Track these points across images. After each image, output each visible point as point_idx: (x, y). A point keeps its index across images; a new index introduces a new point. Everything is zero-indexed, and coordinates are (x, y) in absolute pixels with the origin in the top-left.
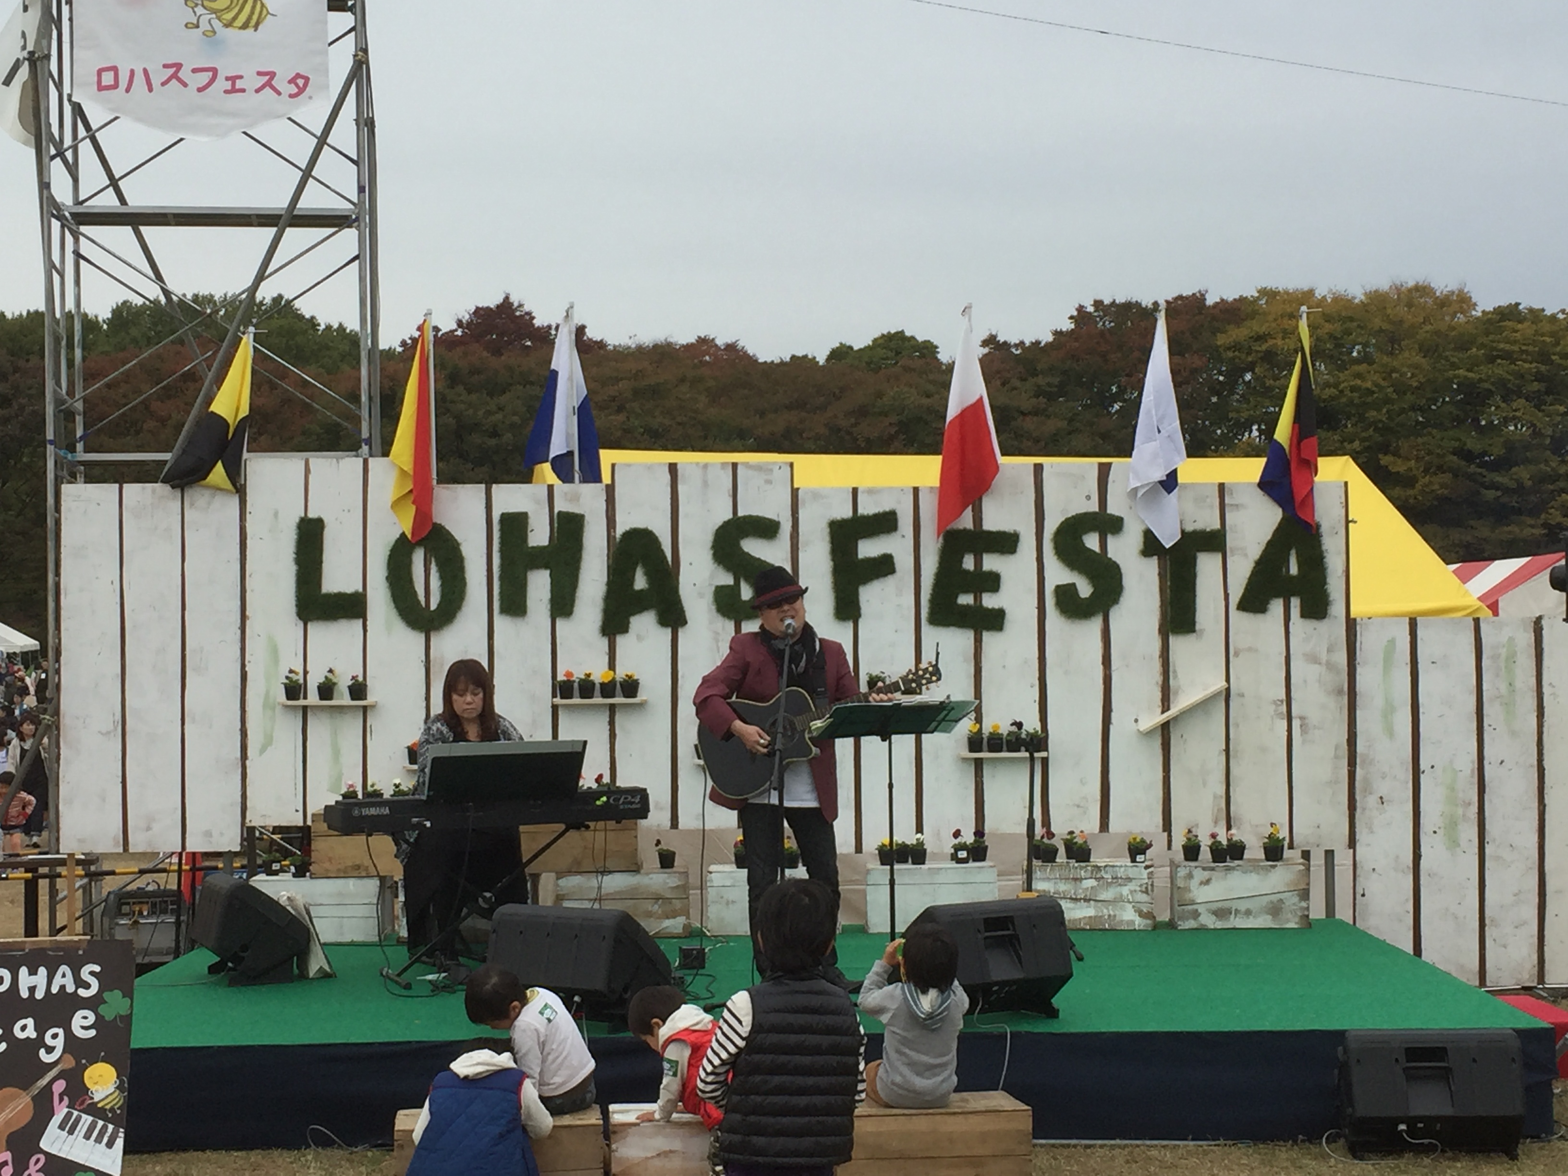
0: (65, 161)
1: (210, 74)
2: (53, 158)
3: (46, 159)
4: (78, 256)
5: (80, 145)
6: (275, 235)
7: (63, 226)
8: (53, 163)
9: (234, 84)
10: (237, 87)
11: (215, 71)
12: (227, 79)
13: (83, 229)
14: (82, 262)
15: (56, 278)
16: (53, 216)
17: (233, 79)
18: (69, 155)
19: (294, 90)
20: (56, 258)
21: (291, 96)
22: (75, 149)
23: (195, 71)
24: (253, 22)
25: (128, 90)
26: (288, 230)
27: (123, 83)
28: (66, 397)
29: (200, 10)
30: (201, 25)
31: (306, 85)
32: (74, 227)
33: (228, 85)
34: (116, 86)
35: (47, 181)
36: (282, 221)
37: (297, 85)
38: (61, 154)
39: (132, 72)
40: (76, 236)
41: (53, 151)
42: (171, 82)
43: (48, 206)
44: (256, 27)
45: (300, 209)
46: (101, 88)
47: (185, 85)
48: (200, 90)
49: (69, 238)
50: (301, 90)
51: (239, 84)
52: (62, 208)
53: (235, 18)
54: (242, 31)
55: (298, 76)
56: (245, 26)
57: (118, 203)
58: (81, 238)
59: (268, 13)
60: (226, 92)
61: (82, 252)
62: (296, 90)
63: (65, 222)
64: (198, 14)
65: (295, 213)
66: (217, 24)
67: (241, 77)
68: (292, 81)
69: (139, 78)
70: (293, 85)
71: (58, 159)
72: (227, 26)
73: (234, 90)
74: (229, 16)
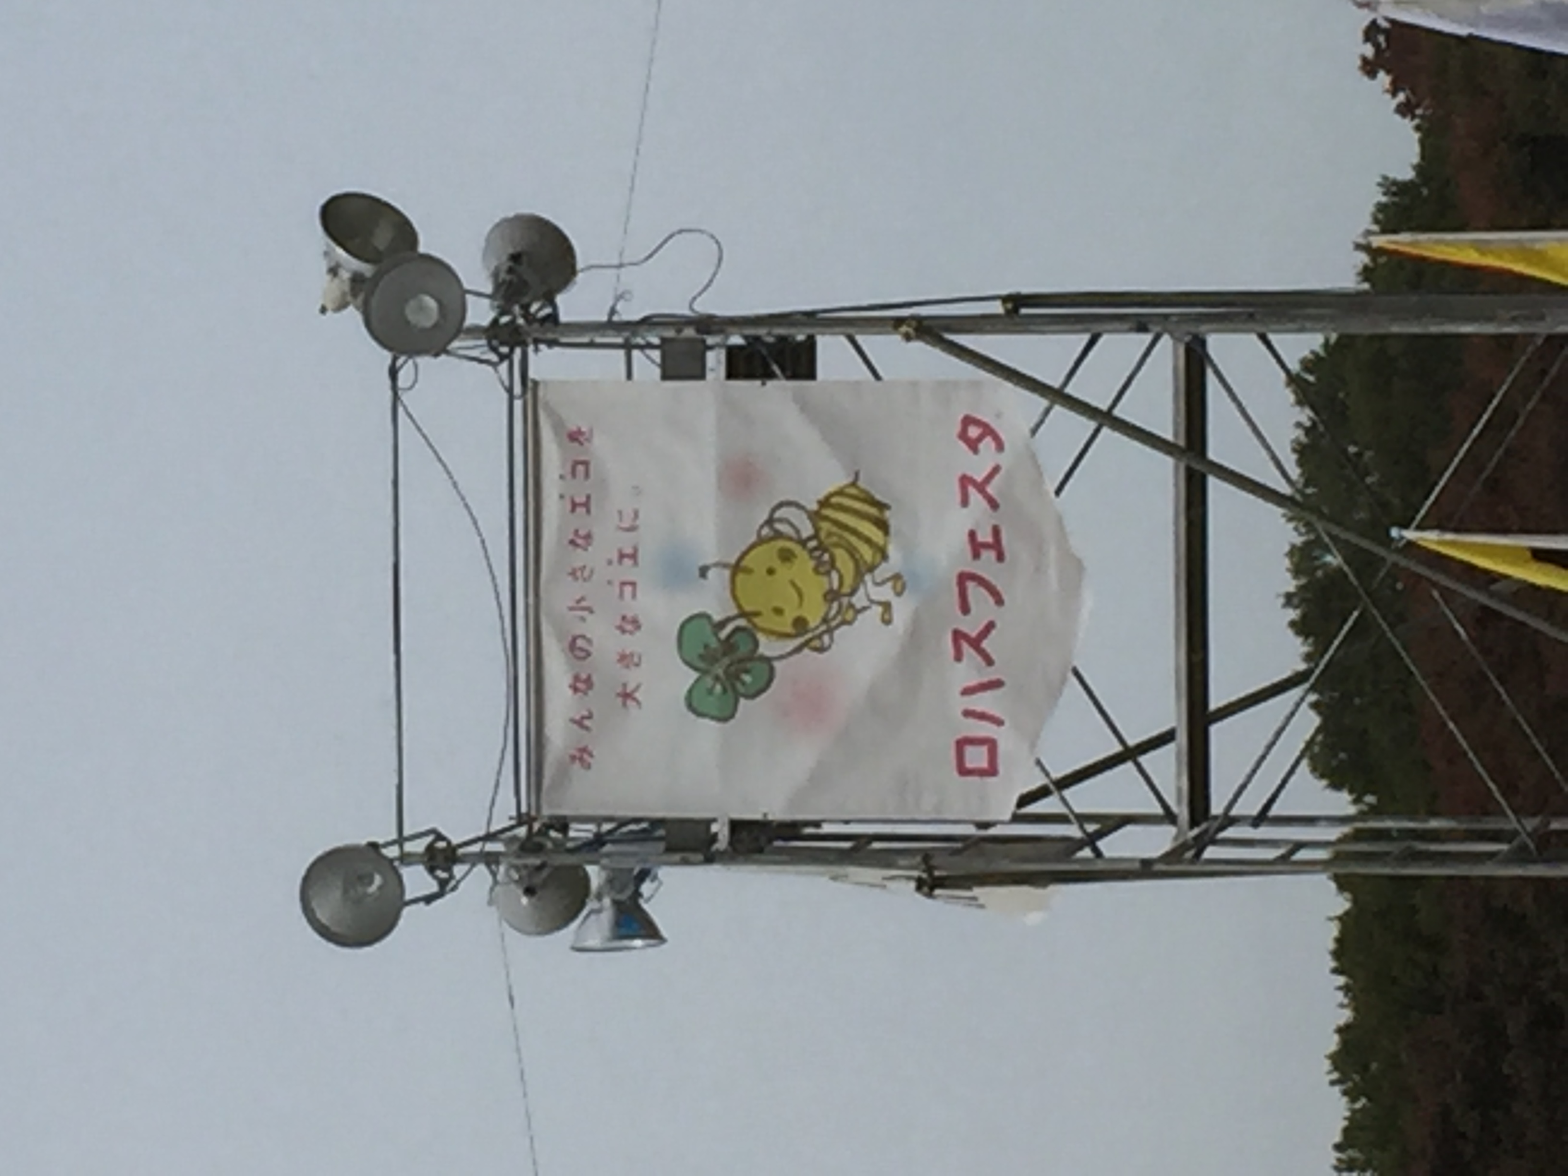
0: (1101, 834)
1: (971, 586)
2: (1098, 854)
3: (1100, 865)
4: (1261, 818)
5: (1077, 810)
6: (1219, 477)
7: (1214, 842)
8: (1107, 853)
9: (986, 546)
10: (989, 539)
11: (963, 578)
12: (976, 555)
13: (1217, 808)
14: (1274, 811)
15: (1302, 855)
16: (1198, 855)
17: (976, 548)
18: (1091, 828)
19: (988, 444)
20: (1271, 854)
21: (1000, 446)
22: (1082, 819)
23: (965, 609)
24: (873, 511)
25: (999, 722)
26: (1212, 455)
27: (984, 729)
28: (1515, 843)
29: (859, 600)
30: (883, 599)
31: (977, 423)
32: (1216, 824)
33: (989, 555)
34: (991, 744)
35: (1137, 865)
36: (1197, 466)
37: (980, 439)
38: (1091, 840)
39: (968, 713)
40: (1229, 821)
41: (1087, 853)
42: (989, 650)
43: (1180, 861)
44: (882, 506)
45: (1176, 434)
46: (992, 771)
47: (990, 626)
48: (999, 601)
49: (1230, 833)
50: (988, 431)
51: (986, 536)
52: (1181, 840)
53: (868, 541)
54: (892, 530)
55: (963, 436)
56: (883, 526)
57: (1171, 747)
58: (1234, 812)
59: (854, 484)
60: (1000, 557)
61: (1255, 811)
62: (988, 440)
63: (1206, 838)
64: (866, 603)
65: (1182, 442)
66: (884, 571)
67: (972, 535)
68: (973, 445)
69: (982, 702)
70: (981, 446)
71: (1101, 844)
72: (885, 557)
73: (996, 545)
74: (867, 553)
